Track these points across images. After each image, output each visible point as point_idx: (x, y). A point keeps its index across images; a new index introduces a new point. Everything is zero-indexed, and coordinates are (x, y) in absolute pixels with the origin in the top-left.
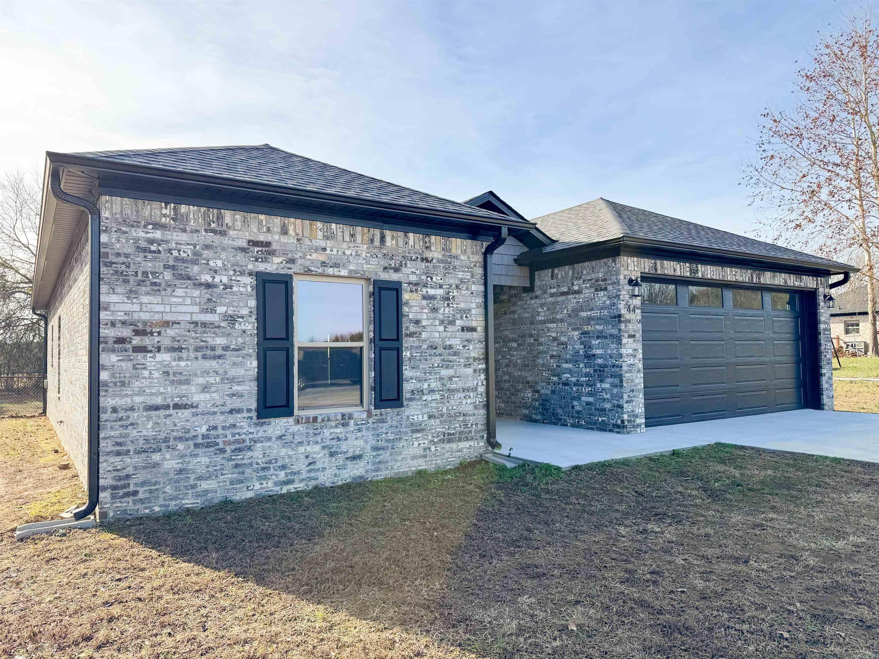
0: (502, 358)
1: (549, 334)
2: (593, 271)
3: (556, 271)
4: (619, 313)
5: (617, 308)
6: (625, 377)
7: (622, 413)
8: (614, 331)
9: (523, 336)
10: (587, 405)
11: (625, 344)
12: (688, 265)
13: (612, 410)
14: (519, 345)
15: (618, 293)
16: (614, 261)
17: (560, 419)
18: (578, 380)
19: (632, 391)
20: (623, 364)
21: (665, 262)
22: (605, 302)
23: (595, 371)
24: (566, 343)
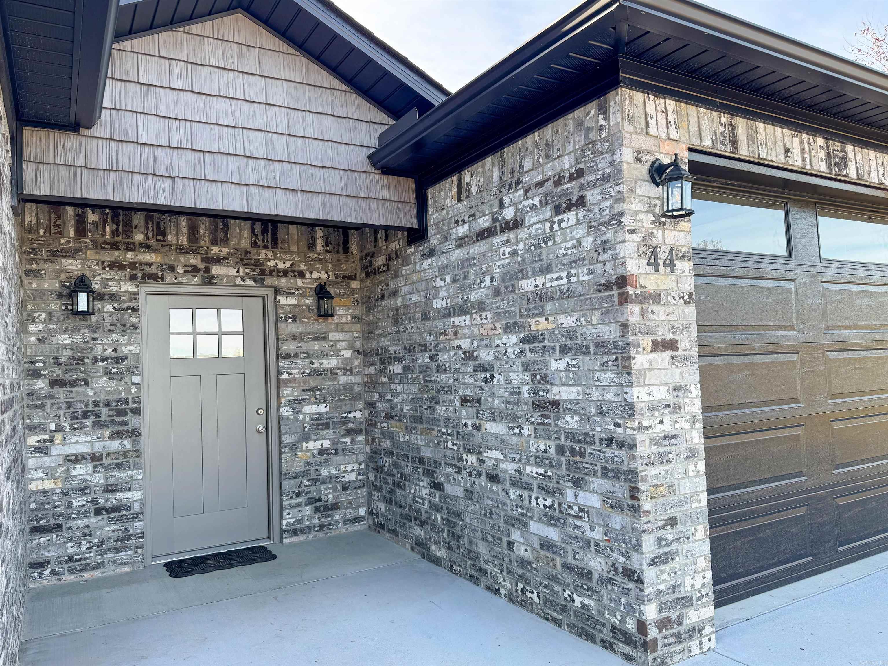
0: (379, 401)
1: (456, 343)
2: (548, 156)
3: (467, 177)
4: (620, 271)
5: (615, 257)
6: (644, 479)
7: (640, 600)
8: (606, 329)
9: (410, 349)
10: (542, 546)
11: (643, 372)
12: (820, 141)
13: (609, 581)
14: (406, 369)
15: (618, 208)
16: (603, 110)
17: (483, 572)
18: (519, 471)
19: (673, 521)
20: (639, 437)
21: (760, 125)
22: (580, 243)
23: (561, 450)
24: (492, 367)
